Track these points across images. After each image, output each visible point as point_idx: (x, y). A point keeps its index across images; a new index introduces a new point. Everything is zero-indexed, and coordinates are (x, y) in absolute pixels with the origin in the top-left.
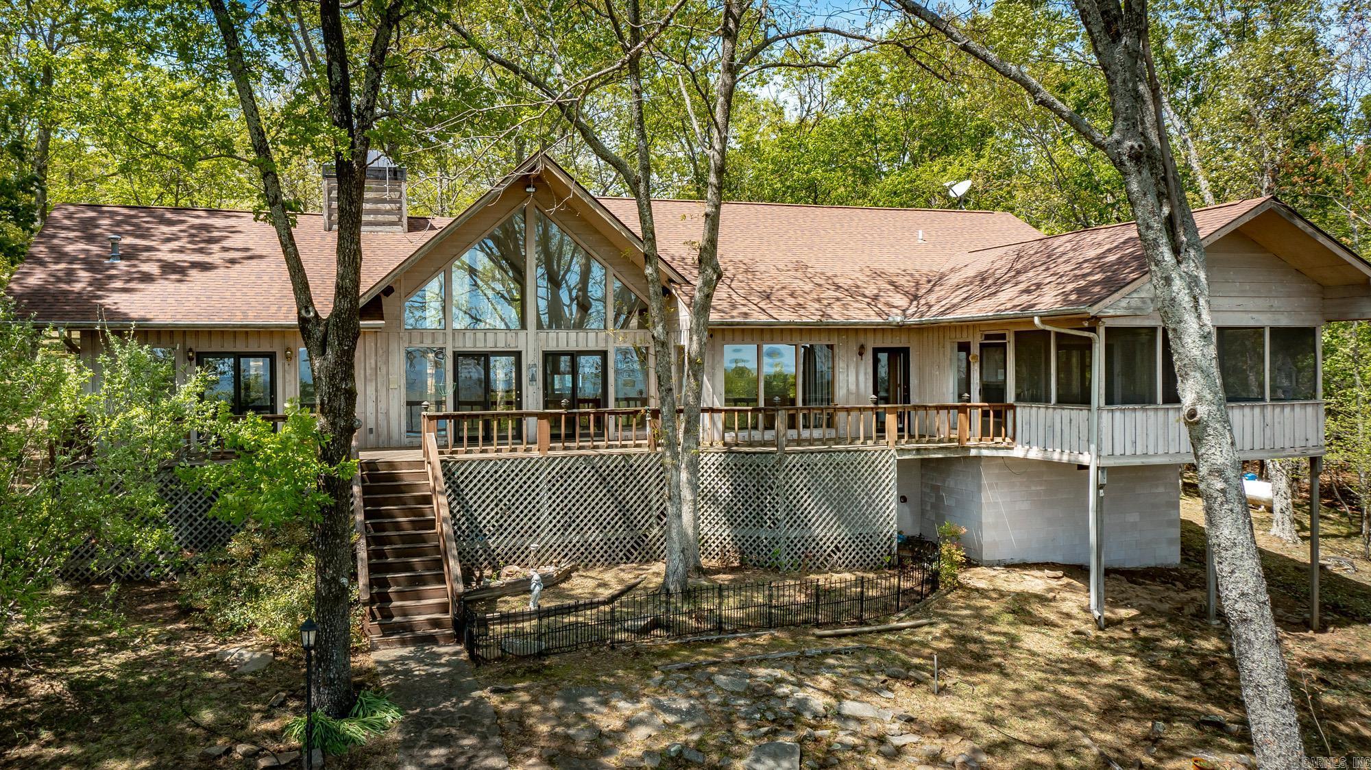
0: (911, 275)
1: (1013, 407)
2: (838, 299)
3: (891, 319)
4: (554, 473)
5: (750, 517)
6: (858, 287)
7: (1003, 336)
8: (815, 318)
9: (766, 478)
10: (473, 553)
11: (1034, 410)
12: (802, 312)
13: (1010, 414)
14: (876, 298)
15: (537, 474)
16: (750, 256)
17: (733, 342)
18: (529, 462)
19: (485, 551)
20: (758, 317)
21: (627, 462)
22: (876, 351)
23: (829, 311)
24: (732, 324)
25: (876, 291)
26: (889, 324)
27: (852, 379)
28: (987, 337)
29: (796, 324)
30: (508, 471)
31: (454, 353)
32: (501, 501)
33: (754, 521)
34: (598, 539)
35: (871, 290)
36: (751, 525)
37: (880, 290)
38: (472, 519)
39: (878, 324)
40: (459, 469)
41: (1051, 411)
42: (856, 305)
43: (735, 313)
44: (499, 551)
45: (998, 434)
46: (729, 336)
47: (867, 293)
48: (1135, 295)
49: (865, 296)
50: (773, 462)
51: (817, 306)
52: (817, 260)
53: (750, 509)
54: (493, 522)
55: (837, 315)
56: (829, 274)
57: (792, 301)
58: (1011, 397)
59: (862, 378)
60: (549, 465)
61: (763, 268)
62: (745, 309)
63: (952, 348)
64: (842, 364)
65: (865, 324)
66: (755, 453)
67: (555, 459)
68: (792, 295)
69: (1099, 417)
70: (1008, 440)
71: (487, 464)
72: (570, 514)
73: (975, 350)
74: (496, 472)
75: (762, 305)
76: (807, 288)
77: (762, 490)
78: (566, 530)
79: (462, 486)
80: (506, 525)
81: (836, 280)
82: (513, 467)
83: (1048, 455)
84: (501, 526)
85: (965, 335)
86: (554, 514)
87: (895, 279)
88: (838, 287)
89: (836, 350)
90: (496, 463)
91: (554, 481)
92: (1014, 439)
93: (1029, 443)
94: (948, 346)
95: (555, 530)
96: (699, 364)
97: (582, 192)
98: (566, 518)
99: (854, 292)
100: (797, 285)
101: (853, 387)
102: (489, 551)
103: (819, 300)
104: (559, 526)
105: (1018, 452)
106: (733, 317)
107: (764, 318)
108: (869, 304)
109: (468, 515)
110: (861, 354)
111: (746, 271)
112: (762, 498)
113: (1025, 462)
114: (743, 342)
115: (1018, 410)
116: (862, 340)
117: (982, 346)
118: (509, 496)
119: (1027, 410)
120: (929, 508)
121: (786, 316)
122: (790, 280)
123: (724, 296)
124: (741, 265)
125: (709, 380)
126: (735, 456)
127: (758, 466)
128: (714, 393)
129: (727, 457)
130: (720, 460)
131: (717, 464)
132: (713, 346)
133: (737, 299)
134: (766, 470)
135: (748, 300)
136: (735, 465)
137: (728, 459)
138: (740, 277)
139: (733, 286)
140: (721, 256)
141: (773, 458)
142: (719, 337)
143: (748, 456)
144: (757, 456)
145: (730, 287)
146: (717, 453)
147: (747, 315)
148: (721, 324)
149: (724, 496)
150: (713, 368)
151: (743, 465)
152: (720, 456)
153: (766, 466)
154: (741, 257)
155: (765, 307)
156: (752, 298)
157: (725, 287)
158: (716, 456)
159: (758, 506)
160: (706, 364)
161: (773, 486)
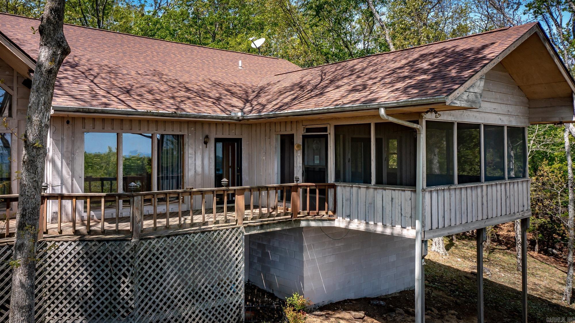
0: (241, 87)
1: (334, 186)
2: (189, 98)
3: (233, 114)
5: (102, 307)
6: (203, 91)
7: (325, 129)
8: (171, 111)
9: (120, 266)
11: (355, 189)
12: (159, 105)
13: (331, 192)
14: (219, 99)
16: (114, 62)
17: (94, 129)
20: (116, 106)
22: (217, 140)
23: (183, 106)
24: (89, 111)
25: (217, 95)
26: (232, 118)
27: (199, 163)
28: (308, 130)
29: (153, 114)
33: (106, 311)
35: (214, 94)
36: (102, 315)
37: (220, 94)
39: (223, 118)
41: (371, 190)
42: (204, 103)
43: (95, 103)
45: (322, 208)
46: (89, 124)
47: (211, 95)
48: (471, 90)
49: (210, 97)
50: (127, 249)
51: (172, 101)
52: (170, 71)
53: (102, 299)
55: (189, 109)
56: (181, 80)
57: (150, 97)
58: (331, 178)
59: (206, 162)
61: (125, 72)
62: (104, 100)
63: (276, 139)
64: (191, 151)
65: (212, 117)
66: (108, 241)
68: (150, 92)
69: (424, 197)
70: (330, 213)
73: (298, 140)
75: (122, 97)
76: (162, 88)
77: (115, 278)
81: (187, 85)
83: (372, 227)
85: (289, 129)
87: (230, 88)
88: (188, 90)
89: (186, 139)
92: (334, 212)
93: (349, 216)
94: (274, 137)
99: (202, 94)
100: (154, 85)
101: (199, 169)
103: (173, 98)
105: (340, 223)
106: (91, 105)
107: (122, 108)
108: (214, 103)
110: (206, 143)
111: (110, 72)
112: (115, 287)
113: (347, 231)
114: (103, 130)
115: (339, 189)
116: (207, 132)
117: (304, 137)
119: (348, 189)
120: (256, 261)
121: (143, 108)
122: (148, 82)
123: (86, 88)
124: (106, 68)
125: (68, 164)
126: (87, 245)
127: (111, 254)
128: (73, 177)
129: (78, 245)
130: (70, 248)
131: (66, 253)
132: (73, 133)
133: (98, 91)
134: (120, 258)
135: (109, 93)
136: (87, 253)
137: (79, 248)
138: (103, 75)
139: (95, 81)
140: (89, 60)
141: (128, 245)
142: (79, 125)
143: (101, 244)
144: (110, 243)
145: (92, 81)
146: (67, 242)
147: (106, 105)
148: (78, 111)
149: (73, 286)
150: (73, 153)
151: (95, 254)
152: (70, 245)
153: (120, 254)
154: (105, 62)
155: (124, 99)
156: (113, 92)
157: (88, 81)
158: (66, 244)
159: (111, 295)
160: (65, 150)
161: (127, 274)
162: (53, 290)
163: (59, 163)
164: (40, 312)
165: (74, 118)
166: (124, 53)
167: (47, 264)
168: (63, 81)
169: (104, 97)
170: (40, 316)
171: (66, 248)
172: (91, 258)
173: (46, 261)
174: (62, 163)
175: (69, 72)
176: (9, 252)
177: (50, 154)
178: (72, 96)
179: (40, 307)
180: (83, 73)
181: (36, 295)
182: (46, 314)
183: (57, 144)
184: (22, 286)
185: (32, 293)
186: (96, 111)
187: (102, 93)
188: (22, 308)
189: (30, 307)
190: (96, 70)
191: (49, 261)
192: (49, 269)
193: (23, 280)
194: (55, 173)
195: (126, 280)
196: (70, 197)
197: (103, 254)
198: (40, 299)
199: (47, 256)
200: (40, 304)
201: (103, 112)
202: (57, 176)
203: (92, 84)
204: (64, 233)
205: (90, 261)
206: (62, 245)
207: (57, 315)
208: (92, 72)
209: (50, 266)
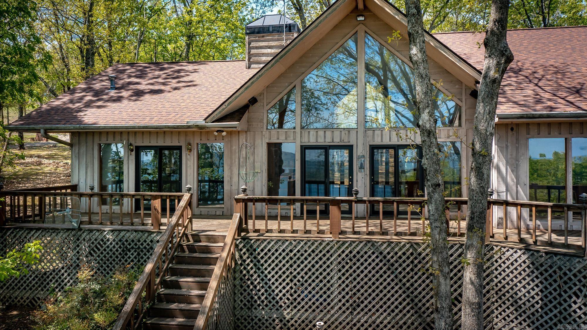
4: (343, 255)
9: (571, 284)
10: (270, 321)
15: (328, 255)
16: (561, 61)
17: (539, 135)
18: (320, 244)
19: (281, 321)
20: (565, 109)
21: (416, 250)
24: (533, 117)
30: (302, 251)
31: (301, 146)
32: (295, 277)
34: (385, 322)
38: (270, 291)
40: (258, 246)
43: (539, 107)
44: (292, 322)
46: (534, 130)
50: (579, 267)
53: (551, 315)
54: (288, 295)
60: (339, 248)
61: (574, 70)
62: (549, 103)
66: (556, 254)
67: (344, 243)
71: (283, 243)
72: (359, 294)
74: (291, 251)
75: (571, 98)
77: (565, 296)
78: (355, 309)
79: (262, 261)
80: (299, 299)
82: (306, 248)
84: (295, 299)
86: (343, 293)
90: (291, 243)
91: (343, 263)
95: (344, 308)
96: (484, 156)
97: (395, 11)
98: (355, 298)
102: (284, 321)
104: (347, 305)
106: (535, 110)
107: (571, 110)
109: (266, 287)
111: (556, 73)
112: (565, 305)
114: (549, 135)
118: (302, 273)
123: (530, 92)
124: (552, 68)
125: (512, 171)
126: (532, 254)
127: (560, 269)
128: (517, 183)
129: (524, 254)
130: (516, 256)
131: (512, 260)
132: (517, 139)
133: (542, 95)
134: (570, 275)
135: (555, 95)
136: (533, 263)
137: (524, 257)
138: (549, 77)
139: (540, 84)
140: (533, 63)
141: (579, 262)
142: (523, 131)
143: (549, 256)
144: (559, 257)
145: (536, 85)
146: (512, 248)
147: (552, 108)
148: (522, 117)
149: (520, 294)
150: (517, 160)
151: (542, 265)
152: (516, 252)
153: (570, 270)
154: (552, 62)
155: (573, 100)
156: (559, 93)
157: (531, 85)
158: (511, 251)
159: (560, 313)
160: (509, 156)
161: (579, 294)
162: (500, 293)
163: (503, 169)
164: (488, 311)
165: (518, 125)
166: (573, 49)
167: (494, 268)
168: (506, 88)
169: (550, 100)
170: (488, 316)
171: (512, 255)
172: (537, 269)
173: (493, 264)
174: (507, 169)
175: (512, 79)
176: (460, 250)
177: (495, 160)
178: (515, 103)
179: (488, 308)
180: (527, 77)
181: (485, 295)
182: (494, 315)
183: (502, 151)
184: (472, 283)
185: (481, 292)
186: (541, 116)
187: (547, 96)
188: (473, 304)
189: (479, 305)
190: (541, 72)
191: (496, 265)
192: (496, 273)
193: (473, 279)
194: (500, 179)
195: (579, 301)
196: (515, 205)
197: (551, 267)
198: (488, 300)
199: (494, 259)
200: (488, 304)
201: (548, 116)
202: (502, 183)
203: (536, 88)
204: (509, 240)
205: (536, 273)
206: (508, 251)
207: (504, 319)
208: (536, 75)
209: (496, 269)
